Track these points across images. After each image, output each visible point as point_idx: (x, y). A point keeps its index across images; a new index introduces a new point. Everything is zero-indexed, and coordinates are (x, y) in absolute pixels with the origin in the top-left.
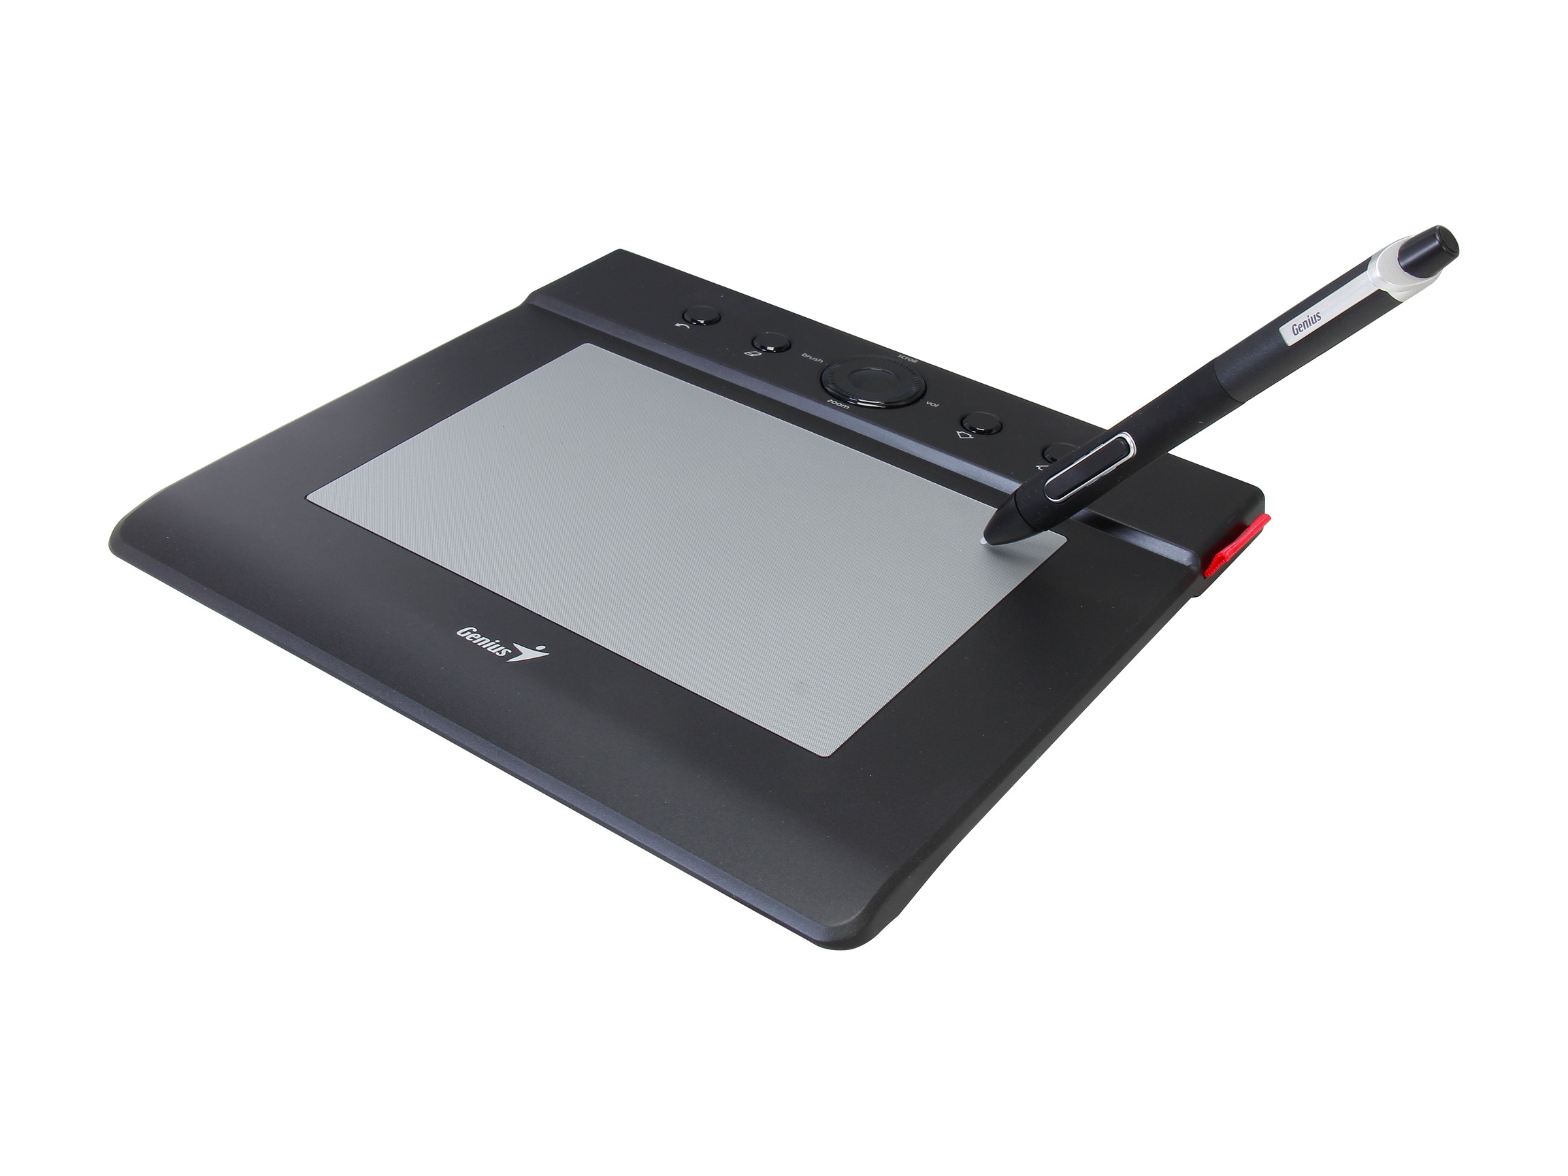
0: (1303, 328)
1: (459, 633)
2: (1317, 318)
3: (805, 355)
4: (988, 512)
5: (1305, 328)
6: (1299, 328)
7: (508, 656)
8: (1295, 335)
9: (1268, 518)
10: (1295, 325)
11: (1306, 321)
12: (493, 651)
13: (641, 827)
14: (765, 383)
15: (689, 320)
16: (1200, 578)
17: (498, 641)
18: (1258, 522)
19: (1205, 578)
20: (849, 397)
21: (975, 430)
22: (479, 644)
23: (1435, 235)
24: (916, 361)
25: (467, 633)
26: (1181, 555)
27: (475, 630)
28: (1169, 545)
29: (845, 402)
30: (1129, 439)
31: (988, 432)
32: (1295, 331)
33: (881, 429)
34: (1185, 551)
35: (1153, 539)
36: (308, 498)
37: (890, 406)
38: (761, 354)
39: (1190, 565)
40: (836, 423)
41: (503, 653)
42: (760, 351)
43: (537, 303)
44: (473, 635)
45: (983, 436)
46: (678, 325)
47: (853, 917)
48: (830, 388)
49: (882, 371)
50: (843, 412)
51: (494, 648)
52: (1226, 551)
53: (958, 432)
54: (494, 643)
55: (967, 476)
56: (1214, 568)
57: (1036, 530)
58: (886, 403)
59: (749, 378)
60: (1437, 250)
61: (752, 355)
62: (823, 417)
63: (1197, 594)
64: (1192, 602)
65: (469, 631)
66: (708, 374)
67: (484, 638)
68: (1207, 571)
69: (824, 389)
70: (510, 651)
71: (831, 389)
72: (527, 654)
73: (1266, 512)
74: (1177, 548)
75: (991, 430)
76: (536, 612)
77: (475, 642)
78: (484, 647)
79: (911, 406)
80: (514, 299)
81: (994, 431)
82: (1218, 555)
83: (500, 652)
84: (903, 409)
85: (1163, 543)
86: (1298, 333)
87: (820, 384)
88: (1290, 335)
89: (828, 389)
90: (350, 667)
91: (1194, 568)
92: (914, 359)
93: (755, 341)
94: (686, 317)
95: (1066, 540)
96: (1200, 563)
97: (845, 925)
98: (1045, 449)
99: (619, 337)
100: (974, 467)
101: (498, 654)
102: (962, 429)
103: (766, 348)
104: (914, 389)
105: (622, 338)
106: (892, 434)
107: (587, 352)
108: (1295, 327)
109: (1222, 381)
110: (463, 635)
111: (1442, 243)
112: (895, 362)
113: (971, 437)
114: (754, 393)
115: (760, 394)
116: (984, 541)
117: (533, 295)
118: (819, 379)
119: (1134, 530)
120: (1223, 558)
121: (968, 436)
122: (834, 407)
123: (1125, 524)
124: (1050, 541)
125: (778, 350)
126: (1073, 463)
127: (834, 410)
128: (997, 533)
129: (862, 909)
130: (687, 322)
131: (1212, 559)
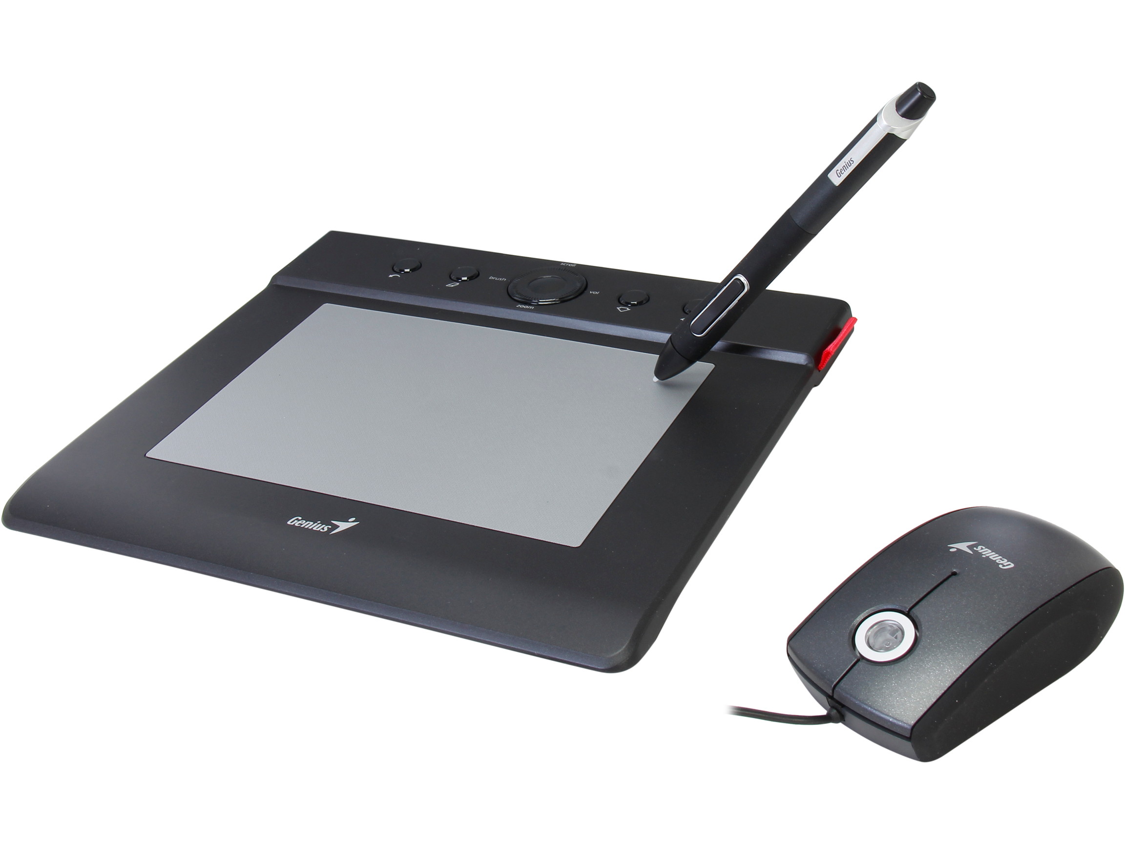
0: (843, 171)
1: (289, 523)
2: (851, 162)
3: (491, 278)
4: (654, 358)
5: (845, 171)
6: (841, 172)
7: (330, 530)
8: (839, 177)
9: (855, 320)
10: (838, 170)
11: (844, 166)
12: (318, 529)
13: (458, 623)
14: (467, 304)
15: (398, 271)
16: (816, 372)
17: (319, 522)
18: (848, 324)
19: (819, 371)
20: (531, 300)
21: (630, 304)
22: (306, 527)
23: (917, 89)
24: (575, 265)
25: (295, 522)
26: (799, 358)
27: (300, 518)
28: (789, 353)
29: (530, 305)
30: (743, 279)
31: (640, 303)
32: (839, 174)
33: (561, 318)
34: (801, 355)
35: (776, 351)
36: (147, 455)
37: (563, 301)
38: (458, 284)
39: (807, 364)
40: (526, 321)
41: (326, 529)
42: (458, 282)
43: (279, 283)
44: (300, 522)
45: (637, 307)
46: (391, 276)
47: (624, 647)
48: (516, 297)
49: (552, 277)
50: (529, 312)
51: (317, 527)
52: (831, 348)
53: (618, 308)
54: (316, 524)
55: (632, 337)
56: (824, 362)
57: (691, 362)
58: (560, 299)
59: (454, 302)
60: (921, 98)
61: (452, 286)
62: (516, 319)
63: (817, 384)
64: (814, 390)
65: (296, 520)
66: (422, 307)
67: (308, 522)
68: (820, 365)
69: (511, 299)
70: (330, 527)
71: (519, 298)
72: (343, 526)
73: (853, 316)
74: (794, 354)
75: (642, 302)
76: (342, 496)
77: (302, 526)
78: (310, 528)
79: (580, 297)
80: (261, 284)
81: (644, 302)
82: (825, 352)
83: (323, 529)
84: (573, 300)
85: (784, 352)
86: (841, 176)
87: (508, 296)
88: (836, 179)
89: (515, 298)
90: (214, 564)
91: (810, 365)
92: (573, 264)
93: (451, 275)
94: (395, 269)
95: (714, 366)
96: (813, 360)
97: (620, 653)
98: (684, 306)
99: (348, 294)
100: (636, 329)
101: (321, 530)
102: (620, 305)
103: (461, 279)
104: (578, 285)
105: (351, 294)
106: (570, 319)
107: (327, 309)
108: (838, 172)
109: (797, 222)
110: (292, 524)
111: (923, 93)
112: (560, 269)
113: (628, 309)
114: (461, 313)
115: (465, 313)
116: (656, 379)
117: (275, 278)
118: (506, 293)
119: (762, 348)
120: (829, 353)
121: (626, 309)
122: (523, 309)
123: (754, 346)
124: (701, 370)
125: (470, 278)
126: (707, 305)
127: (522, 312)
128: (664, 371)
129: (629, 640)
130: (397, 273)
131: (821, 356)
